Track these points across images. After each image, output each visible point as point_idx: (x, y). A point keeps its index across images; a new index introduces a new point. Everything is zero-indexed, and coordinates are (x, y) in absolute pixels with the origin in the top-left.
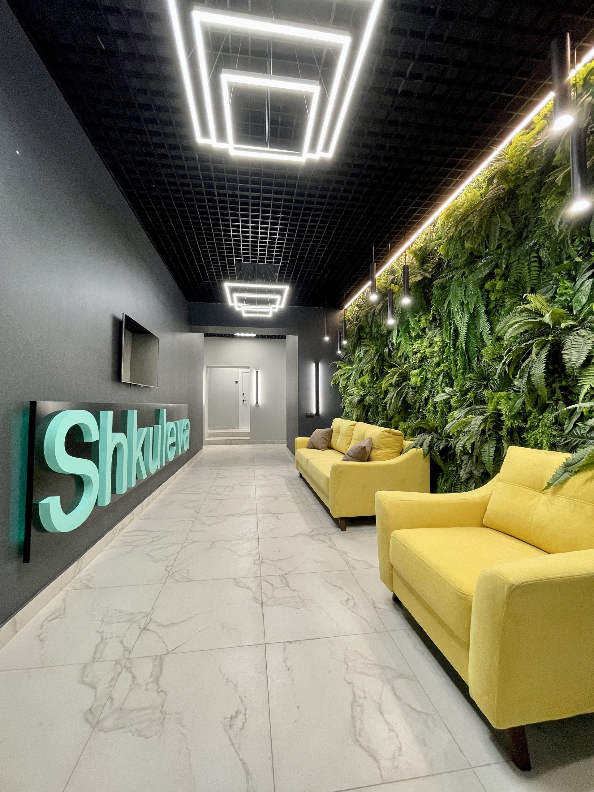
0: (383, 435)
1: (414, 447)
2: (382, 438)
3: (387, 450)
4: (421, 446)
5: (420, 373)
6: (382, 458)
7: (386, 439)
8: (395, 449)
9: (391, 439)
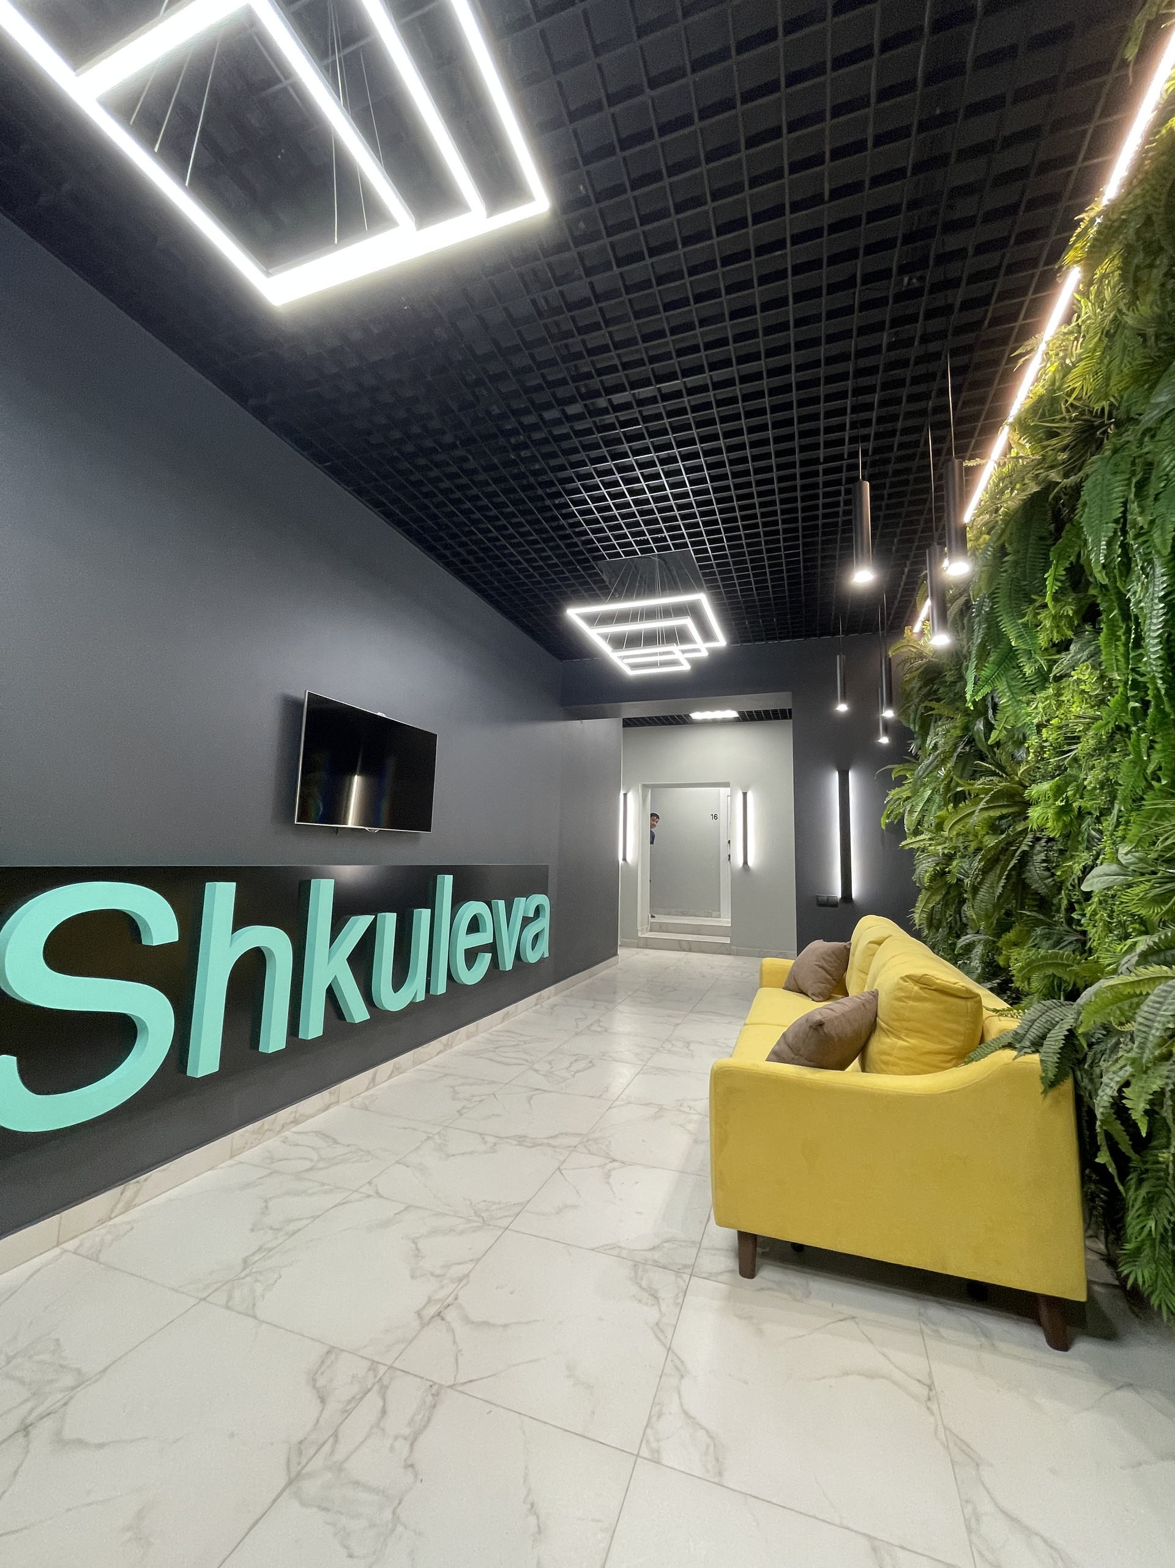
0: (901, 989)
1: (1010, 1046)
2: (899, 999)
3: (913, 1041)
4: (1037, 1045)
5: (1059, 791)
6: (894, 1064)
7: (911, 1003)
8: (947, 1043)
9: (928, 1006)
